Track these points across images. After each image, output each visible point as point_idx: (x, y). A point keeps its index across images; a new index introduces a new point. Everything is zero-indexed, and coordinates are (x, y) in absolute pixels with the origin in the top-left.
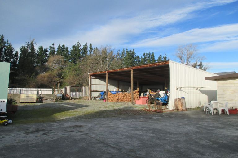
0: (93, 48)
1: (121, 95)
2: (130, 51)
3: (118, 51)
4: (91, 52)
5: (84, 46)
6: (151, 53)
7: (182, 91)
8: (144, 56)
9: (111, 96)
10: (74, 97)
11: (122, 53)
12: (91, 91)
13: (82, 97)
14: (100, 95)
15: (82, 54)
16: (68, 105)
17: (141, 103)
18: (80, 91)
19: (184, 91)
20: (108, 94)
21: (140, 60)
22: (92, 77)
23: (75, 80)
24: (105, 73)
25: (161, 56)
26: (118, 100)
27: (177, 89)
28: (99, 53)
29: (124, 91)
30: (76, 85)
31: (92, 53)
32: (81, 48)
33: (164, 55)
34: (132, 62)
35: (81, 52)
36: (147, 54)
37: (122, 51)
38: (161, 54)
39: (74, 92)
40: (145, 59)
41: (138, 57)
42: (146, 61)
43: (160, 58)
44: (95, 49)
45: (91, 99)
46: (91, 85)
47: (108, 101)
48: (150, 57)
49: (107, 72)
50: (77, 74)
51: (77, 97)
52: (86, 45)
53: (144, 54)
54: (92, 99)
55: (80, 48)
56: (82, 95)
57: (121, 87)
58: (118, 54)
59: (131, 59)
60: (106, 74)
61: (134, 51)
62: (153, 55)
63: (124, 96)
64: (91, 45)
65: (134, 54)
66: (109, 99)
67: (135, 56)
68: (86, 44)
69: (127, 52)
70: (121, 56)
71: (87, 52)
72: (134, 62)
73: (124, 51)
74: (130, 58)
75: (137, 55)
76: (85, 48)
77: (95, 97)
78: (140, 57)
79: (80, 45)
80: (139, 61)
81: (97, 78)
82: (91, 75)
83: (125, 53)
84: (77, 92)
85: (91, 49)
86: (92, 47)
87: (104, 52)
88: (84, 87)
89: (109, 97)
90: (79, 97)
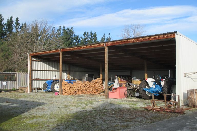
0: (21, 24)
1: (80, 85)
2: (68, 29)
3: (53, 29)
4: (17, 29)
5: (8, 20)
6: (93, 33)
7: (190, 78)
8: (84, 36)
9: (66, 87)
10: (4, 88)
11: (58, 32)
12: (32, 80)
13: (16, 88)
14: (46, 85)
15: (6, 30)
16: (7, 102)
17: (118, 97)
18: (13, 80)
19: (192, 78)
20: (63, 83)
21: (80, 41)
22: (33, 59)
23: (3, 63)
24: (57, 52)
25: (104, 36)
26: (75, 92)
27: (186, 75)
28: (28, 30)
29: (76, 79)
30: (4, 71)
31: (19, 30)
32: (5, 23)
33: (108, 36)
34: (70, 43)
35: (5, 28)
36: (88, 33)
37: (58, 29)
38: (104, 34)
39: (4, 81)
40: (85, 40)
41: (78, 37)
42: (86, 42)
43: (103, 39)
44: (22, 24)
45: (32, 92)
46: (32, 70)
47: (62, 94)
48: (91, 37)
49: (61, 52)
50: (5, 55)
51: (9, 89)
52: (11, 19)
53: (85, 33)
54: (34, 91)
55: (2, 22)
56: (16, 85)
57: (73, 73)
58: (53, 33)
59: (69, 39)
60: (59, 54)
61: (72, 29)
62: (95, 35)
63: (84, 87)
64: (17, 19)
65: (73, 33)
66: (64, 91)
67: (74, 35)
68: (12, 17)
69: (64, 30)
70: (56, 35)
71: (13, 28)
72: (72, 43)
73: (60, 28)
74: (68, 37)
75: (76, 35)
76: (10, 23)
77: (37, 89)
78: (80, 37)
79: (3, 19)
80: (78, 43)
81: (41, 60)
82: (32, 56)
83: (62, 31)
84: (9, 82)
85: (18, 24)
86: (19, 22)
87: (35, 29)
88: (18, 74)
89: (63, 88)
90: (11, 89)
